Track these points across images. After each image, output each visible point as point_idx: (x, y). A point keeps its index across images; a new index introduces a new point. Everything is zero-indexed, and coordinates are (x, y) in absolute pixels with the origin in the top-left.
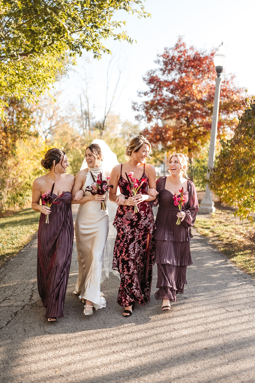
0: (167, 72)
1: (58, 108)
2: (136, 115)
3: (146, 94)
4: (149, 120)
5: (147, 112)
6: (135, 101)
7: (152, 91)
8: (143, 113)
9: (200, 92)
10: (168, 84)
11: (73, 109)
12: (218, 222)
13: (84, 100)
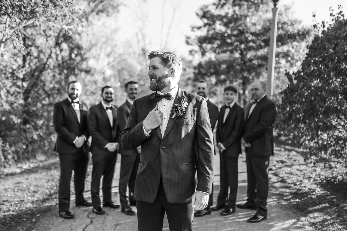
0: (220, 6)
1: (116, 45)
2: (190, 50)
3: (199, 28)
4: (203, 54)
5: (201, 47)
6: (189, 35)
7: (205, 25)
8: (196, 48)
9: (254, 24)
10: (220, 18)
11: (130, 46)
12: (280, 161)
13: (140, 37)
